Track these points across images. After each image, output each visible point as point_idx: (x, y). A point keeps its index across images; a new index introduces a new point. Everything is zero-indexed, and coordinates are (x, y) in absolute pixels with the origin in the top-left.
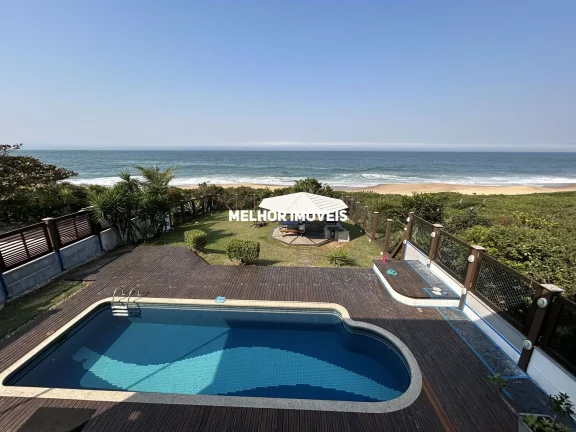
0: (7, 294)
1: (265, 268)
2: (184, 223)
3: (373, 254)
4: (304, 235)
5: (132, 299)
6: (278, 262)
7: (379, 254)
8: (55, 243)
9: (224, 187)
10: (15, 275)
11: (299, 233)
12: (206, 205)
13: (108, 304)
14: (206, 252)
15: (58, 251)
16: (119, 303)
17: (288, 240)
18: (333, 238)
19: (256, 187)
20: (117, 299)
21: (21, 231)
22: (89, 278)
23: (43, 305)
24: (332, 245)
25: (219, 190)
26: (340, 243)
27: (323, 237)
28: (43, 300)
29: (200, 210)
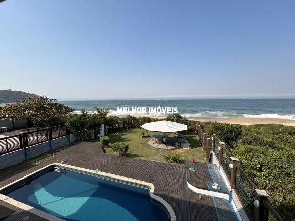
0: (26, 156)
1: (128, 158)
2: (112, 133)
3: (200, 158)
4: (164, 143)
5: (63, 165)
6: (139, 156)
7: (204, 159)
8: (50, 138)
9: (137, 117)
10: (31, 149)
11: (162, 142)
12: (126, 125)
13: (54, 166)
14: (109, 147)
15: (50, 141)
16: (58, 166)
17: (154, 145)
18: (180, 147)
19: (151, 118)
20: (58, 164)
21: (37, 131)
22: (56, 154)
23: (34, 162)
24: (178, 150)
25: (133, 118)
26: (184, 150)
27: (174, 145)
28: (35, 160)
29: (122, 128)
